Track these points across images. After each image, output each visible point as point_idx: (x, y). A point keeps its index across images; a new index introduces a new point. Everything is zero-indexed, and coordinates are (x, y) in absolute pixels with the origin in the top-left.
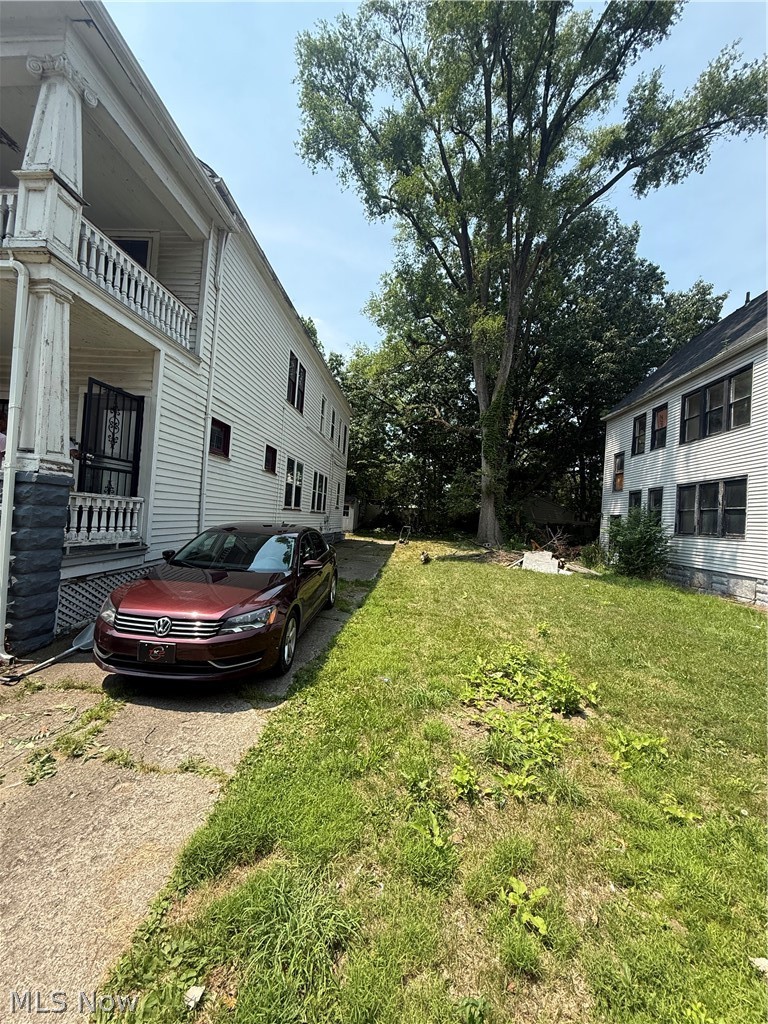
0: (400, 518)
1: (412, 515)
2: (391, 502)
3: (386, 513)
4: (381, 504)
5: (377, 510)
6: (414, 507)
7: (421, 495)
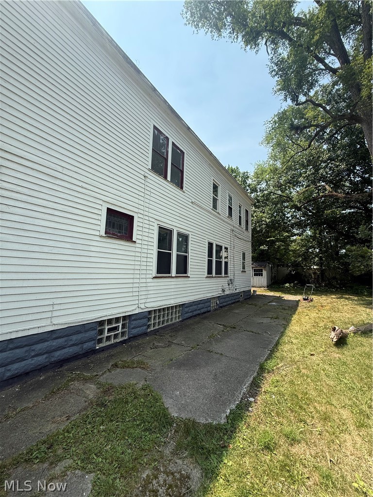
0: (305, 276)
1: (315, 273)
2: (296, 265)
3: (293, 273)
4: (288, 266)
5: (286, 271)
6: (315, 267)
7: (321, 258)
